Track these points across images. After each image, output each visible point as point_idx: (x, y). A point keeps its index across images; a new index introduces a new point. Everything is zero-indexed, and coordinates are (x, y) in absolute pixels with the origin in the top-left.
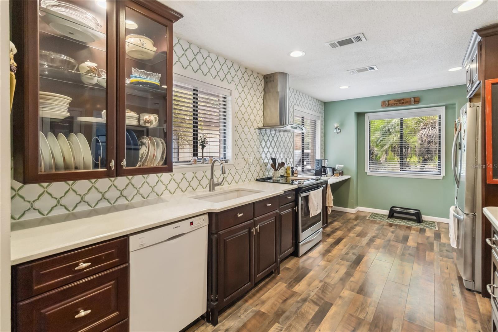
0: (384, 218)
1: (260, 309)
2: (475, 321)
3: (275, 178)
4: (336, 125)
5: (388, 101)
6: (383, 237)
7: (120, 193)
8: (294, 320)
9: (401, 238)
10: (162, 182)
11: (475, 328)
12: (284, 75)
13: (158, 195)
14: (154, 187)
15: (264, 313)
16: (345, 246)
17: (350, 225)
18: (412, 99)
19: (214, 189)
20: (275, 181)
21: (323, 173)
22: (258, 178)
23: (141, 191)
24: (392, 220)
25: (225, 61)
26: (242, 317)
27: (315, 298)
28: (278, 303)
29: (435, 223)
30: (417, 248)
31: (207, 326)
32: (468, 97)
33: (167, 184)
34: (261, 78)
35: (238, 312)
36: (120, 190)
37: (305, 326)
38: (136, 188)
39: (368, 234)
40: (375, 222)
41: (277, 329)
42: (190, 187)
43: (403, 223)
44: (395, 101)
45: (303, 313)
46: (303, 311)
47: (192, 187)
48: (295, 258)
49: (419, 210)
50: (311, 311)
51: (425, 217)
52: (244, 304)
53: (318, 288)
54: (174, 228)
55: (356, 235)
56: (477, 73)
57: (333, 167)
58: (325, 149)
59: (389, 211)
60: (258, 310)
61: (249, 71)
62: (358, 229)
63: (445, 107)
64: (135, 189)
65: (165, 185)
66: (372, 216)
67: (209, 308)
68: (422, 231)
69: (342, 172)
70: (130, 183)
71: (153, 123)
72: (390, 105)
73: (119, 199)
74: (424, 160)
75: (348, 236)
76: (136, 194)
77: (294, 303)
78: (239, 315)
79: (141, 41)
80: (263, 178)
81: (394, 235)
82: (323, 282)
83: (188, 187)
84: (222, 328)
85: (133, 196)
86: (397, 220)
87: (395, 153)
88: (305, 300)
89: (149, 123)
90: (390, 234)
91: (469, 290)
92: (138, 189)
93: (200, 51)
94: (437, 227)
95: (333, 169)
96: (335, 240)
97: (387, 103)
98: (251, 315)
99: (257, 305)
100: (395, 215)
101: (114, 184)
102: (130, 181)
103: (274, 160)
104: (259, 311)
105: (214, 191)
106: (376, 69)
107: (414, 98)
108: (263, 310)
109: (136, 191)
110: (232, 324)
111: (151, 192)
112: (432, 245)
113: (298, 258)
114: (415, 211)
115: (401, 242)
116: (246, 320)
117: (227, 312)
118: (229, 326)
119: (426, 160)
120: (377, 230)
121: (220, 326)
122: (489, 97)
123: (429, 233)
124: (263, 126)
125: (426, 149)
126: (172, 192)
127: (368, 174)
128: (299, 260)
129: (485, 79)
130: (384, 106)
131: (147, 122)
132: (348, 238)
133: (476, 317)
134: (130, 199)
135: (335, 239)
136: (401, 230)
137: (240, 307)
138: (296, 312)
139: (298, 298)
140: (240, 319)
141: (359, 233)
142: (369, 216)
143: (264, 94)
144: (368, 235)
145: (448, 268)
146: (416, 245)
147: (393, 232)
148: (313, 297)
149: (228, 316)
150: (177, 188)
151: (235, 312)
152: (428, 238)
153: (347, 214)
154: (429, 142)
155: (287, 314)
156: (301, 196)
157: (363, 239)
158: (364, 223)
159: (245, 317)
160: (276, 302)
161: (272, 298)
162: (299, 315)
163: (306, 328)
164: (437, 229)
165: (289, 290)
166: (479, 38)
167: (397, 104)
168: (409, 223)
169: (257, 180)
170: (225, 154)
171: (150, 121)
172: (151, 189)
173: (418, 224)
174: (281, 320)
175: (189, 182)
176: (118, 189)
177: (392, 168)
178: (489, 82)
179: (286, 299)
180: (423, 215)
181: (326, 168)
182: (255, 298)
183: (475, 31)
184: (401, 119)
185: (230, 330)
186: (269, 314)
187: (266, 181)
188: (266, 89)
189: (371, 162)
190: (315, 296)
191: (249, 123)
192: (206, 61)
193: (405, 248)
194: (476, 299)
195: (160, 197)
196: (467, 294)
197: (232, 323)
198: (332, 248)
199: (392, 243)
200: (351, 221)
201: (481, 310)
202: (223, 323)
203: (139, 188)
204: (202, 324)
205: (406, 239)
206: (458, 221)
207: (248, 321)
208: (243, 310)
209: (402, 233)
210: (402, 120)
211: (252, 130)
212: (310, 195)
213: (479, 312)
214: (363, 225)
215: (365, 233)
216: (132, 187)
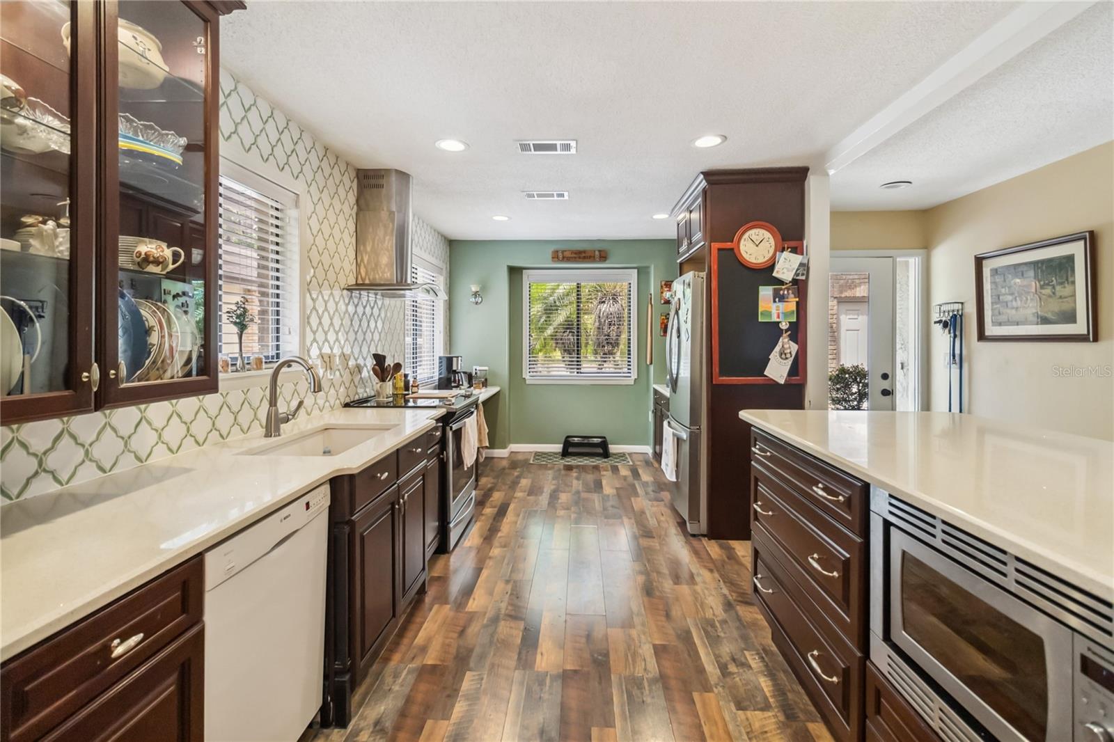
0: (556, 458)
1: (424, 663)
2: (711, 571)
3: (383, 398)
4: (474, 289)
5: (563, 252)
6: (567, 489)
7: (35, 462)
8: (494, 655)
9: (593, 486)
10: (149, 423)
11: (714, 578)
12: (404, 176)
13: (138, 459)
14: (129, 437)
15: (434, 667)
16: (518, 515)
17: (509, 480)
18: (597, 253)
19: (278, 430)
20: (382, 405)
21: (453, 385)
22: (348, 400)
23: (96, 452)
24: (569, 460)
25: (288, 124)
26: (396, 688)
27: (512, 610)
28: (452, 641)
29: (624, 454)
30: (618, 495)
31: (327, 736)
32: (678, 261)
33: (161, 428)
34: (353, 174)
35: (382, 682)
36: (35, 455)
37: (516, 657)
38: (83, 446)
39: (543, 488)
40: (545, 467)
41: (473, 680)
42: (214, 431)
43: (586, 462)
44: (573, 252)
45: (503, 640)
46: (503, 637)
47: (219, 431)
48: (442, 556)
49: (605, 438)
50: (514, 632)
51: (613, 448)
52: (385, 667)
53: (509, 594)
54: (281, 521)
55: (526, 493)
56: (700, 231)
57: (468, 371)
58: (450, 336)
59: (562, 445)
60: (421, 665)
61: (331, 154)
62: (525, 482)
63: (636, 270)
64: (79, 446)
65: (157, 431)
66: (537, 457)
67: (329, 693)
68: (615, 469)
69: (486, 380)
70: (65, 432)
71: (167, 266)
72: (566, 259)
73: (34, 480)
74: (604, 354)
75: (515, 498)
76: (83, 461)
77: (480, 631)
78: (389, 688)
79: (138, 42)
80: (355, 399)
81: (581, 482)
82: (512, 582)
83: (211, 430)
84: (366, 723)
85: (73, 468)
86: (575, 458)
87: (557, 343)
88: (495, 620)
89: (158, 265)
90: (575, 482)
91: (694, 536)
92: (87, 446)
93: (236, 88)
94: (629, 460)
95: (468, 375)
96: (496, 509)
97: (560, 255)
98: (411, 679)
99: (413, 658)
100: (571, 450)
101: (19, 438)
102: (66, 426)
103: (379, 359)
104: (424, 666)
105: (279, 435)
106: (566, 197)
107: (600, 251)
108: (430, 662)
109: (82, 452)
110: (383, 708)
111: (121, 451)
112: (633, 486)
113: (447, 555)
114: (600, 440)
115: (595, 492)
116: (406, 690)
117: (356, 693)
118: (378, 715)
119: (606, 354)
120: (553, 479)
121: (358, 723)
122: (716, 267)
123: (624, 472)
124: (354, 283)
125: (605, 336)
126: (175, 449)
127: (528, 382)
128: (449, 558)
129: (711, 242)
130: (556, 259)
131: (153, 262)
132: (516, 500)
133: (711, 566)
134: (64, 477)
135: (495, 507)
136: (586, 472)
137: (379, 674)
138: (491, 642)
139: (483, 621)
140: (392, 695)
141: (530, 490)
142: (532, 459)
143: (357, 210)
144: (545, 490)
145: (662, 515)
146: (615, 491)
147: (578, 478)
148: (507, 609)
149: (364, 698)
150: (186, 436)
151: (375, 687)
152: (625, 478)
153: (495, 460)
154: (610, 324)
155: (477, 651)
156: (454, 429)
157: (540, 498)
158: (530, 472)
159: (402, 686)
160: (448, 641)
161: (437, 636)
162: (499, 645)
163: (519, 659)
164: (631, 463)
165: (460, 612)
166: (704, 183)
167: (575, 258)
168: (581, 460)
169: (347, 405)
170: (278, 347)
171: (161, 260)
172: (122, 443)
173: (606, 460)
174: (472, 665)
175: (213, 418)
176: (31, 451)
177: (548, 368)
178: (716, 246)
179: (462, 629)
180: (611, 444)
181: (458, 373)
182: (403, 648)
183: (702, 173)
184: (578, 284)
185: (383, 719)
186: (445, 664)
187: (365, 405)
188: (362, 202)
189: (531, 359)
190: (510, 608)
191: (331, 275)
192: (250, 115)
193: (603, 499)
194: (703, 544)
195: (145, 463)
196: (695, 542)
197: (380, 707)
198: (499, 524)
199: (584, 495)
200: (507, 471)
201: (713, 557)
202: (362, 715)
203: (91, 445)
204: (312, 737)
205: (598, 486)
206: (678, 439)
207: (411, 690)
208: (392, 677)
209: (590, 477)
210: (578, 286)
211: (337, 293)
212: (465, 426)
213: (711, 558)
214: (529, 475)
215: (540, 488)
216: (72, 442)
